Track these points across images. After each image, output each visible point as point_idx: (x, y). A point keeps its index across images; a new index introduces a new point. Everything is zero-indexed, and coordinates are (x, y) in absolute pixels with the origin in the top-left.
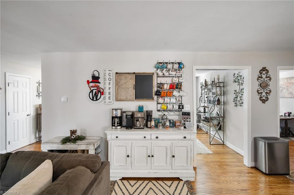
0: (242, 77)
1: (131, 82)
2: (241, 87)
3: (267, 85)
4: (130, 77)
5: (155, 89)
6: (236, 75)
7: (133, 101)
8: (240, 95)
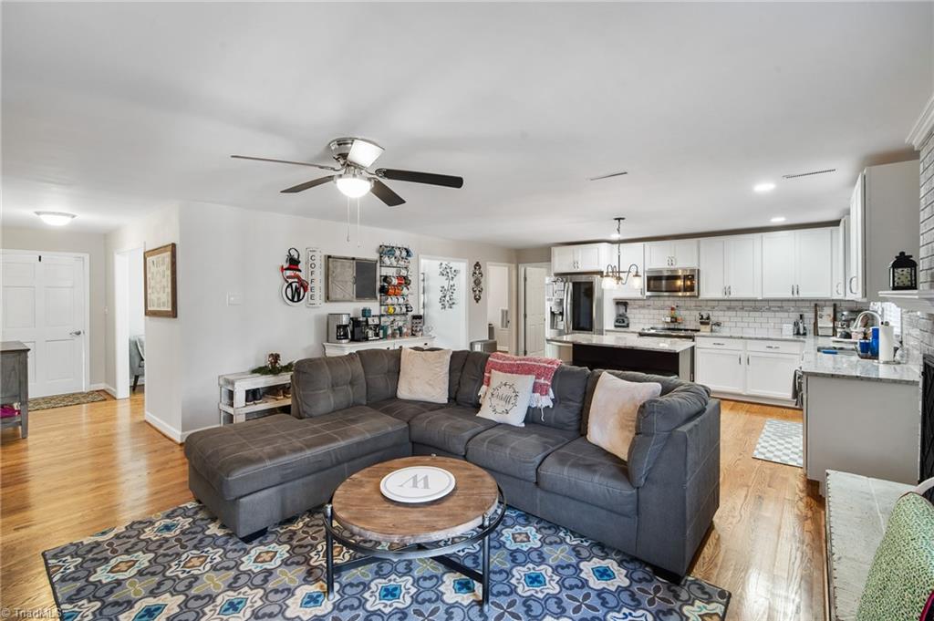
0: (453, 270)
1: (349, 273)
2: (452, 283)
3: (480, 283)
4: (348, 263)
5: (378, 285)
6: (444, 266)
7: (351, 301)
8: (449, 293)
